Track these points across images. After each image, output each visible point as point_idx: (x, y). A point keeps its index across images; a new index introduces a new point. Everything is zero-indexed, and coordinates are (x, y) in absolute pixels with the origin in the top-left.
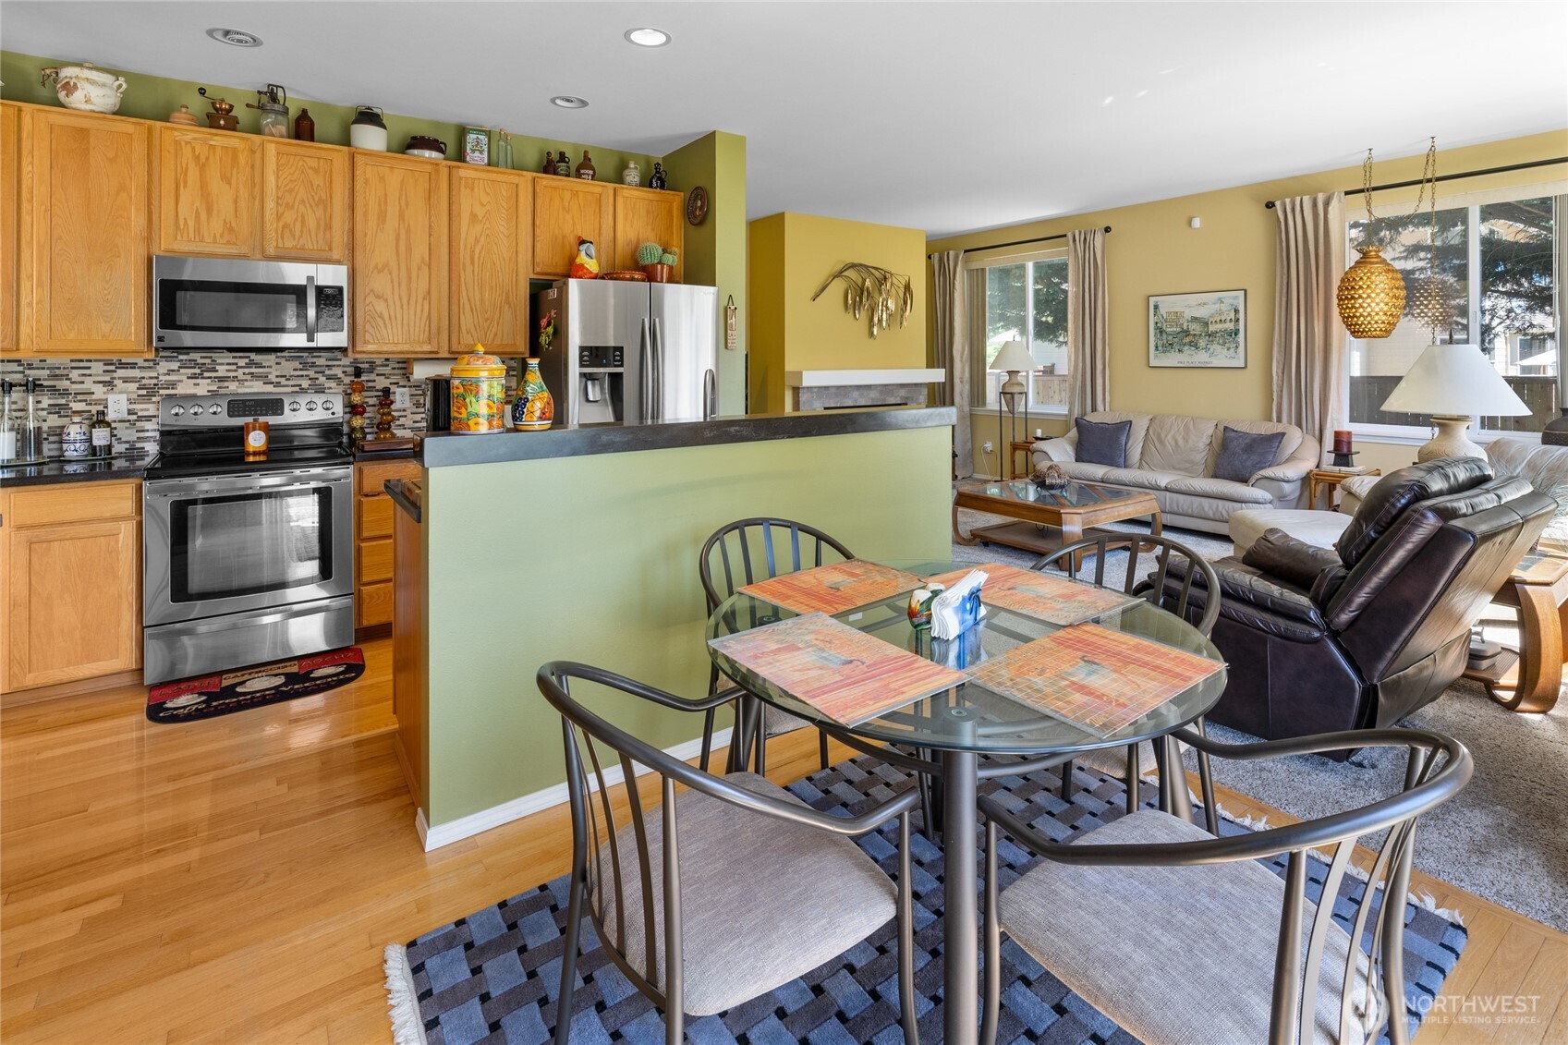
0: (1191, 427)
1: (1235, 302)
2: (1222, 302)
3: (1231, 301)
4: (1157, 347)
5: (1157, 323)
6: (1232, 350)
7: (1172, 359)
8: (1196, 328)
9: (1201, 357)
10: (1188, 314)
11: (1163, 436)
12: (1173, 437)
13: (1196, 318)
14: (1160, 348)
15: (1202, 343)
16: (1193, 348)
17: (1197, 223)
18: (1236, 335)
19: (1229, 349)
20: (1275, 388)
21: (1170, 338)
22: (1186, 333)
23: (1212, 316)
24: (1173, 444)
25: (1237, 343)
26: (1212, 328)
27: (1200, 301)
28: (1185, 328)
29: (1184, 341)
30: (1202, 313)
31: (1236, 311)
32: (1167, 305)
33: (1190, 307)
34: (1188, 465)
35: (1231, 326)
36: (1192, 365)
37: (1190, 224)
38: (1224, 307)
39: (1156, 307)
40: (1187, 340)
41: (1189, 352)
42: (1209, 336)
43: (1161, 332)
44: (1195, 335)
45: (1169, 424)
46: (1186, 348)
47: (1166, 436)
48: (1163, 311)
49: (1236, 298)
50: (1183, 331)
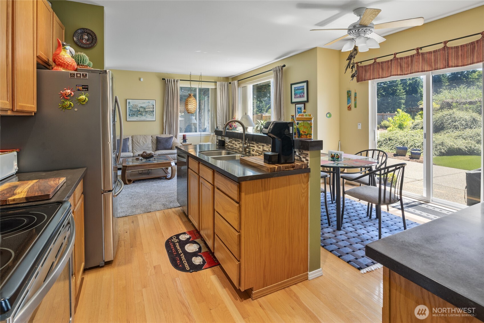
0: (146, 138)
1: (153, 103)
2: (149, 103)
3: (152, 103)
4: (129, 115)
5: (129, 108)
6: (152, 116)
7: (135, 118)
8: (142, 110)
9: (143, 118)
10: (140, 105)
11: (139, 141)
12: (142, 141)
13: (142, 107)
14: (130, 115)
15: (144, 114)
16: (141, 115)
17: (142, 80)
18: (153, 112)
19: (151, 116)
20: (164, 126)
21: (134, 112)
22: (139, 111)
23: (147, 106)
24: (143, 143)
25: (154, 114)
26: (147, 110)
27: (143, 102)
28: (139, 109)
29: (138, 113)
30: (143, 105)
31: (153, 106)
32: (132, 102)
33: (140, 104)
34: (148, 148)
35: (152, 109)
36: (140, 120)
37: (140, 79)
38: (150, 104)
39: (129, 103)
40: (139, 113)
41: (139, 117)
42: (146, 112)
43: (131, 111)
44: (142, 112)
45: (139, 138)
46: (139, 115)
47: (140, 141)
48: (131, 104)
49: (153, 102)
50: (138, 110)
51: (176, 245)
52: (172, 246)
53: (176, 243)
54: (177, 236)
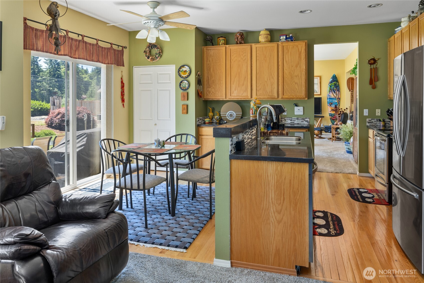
51: (333, 227)
52: (337, 228)
53: (332, 229)
54: (329, 235)
